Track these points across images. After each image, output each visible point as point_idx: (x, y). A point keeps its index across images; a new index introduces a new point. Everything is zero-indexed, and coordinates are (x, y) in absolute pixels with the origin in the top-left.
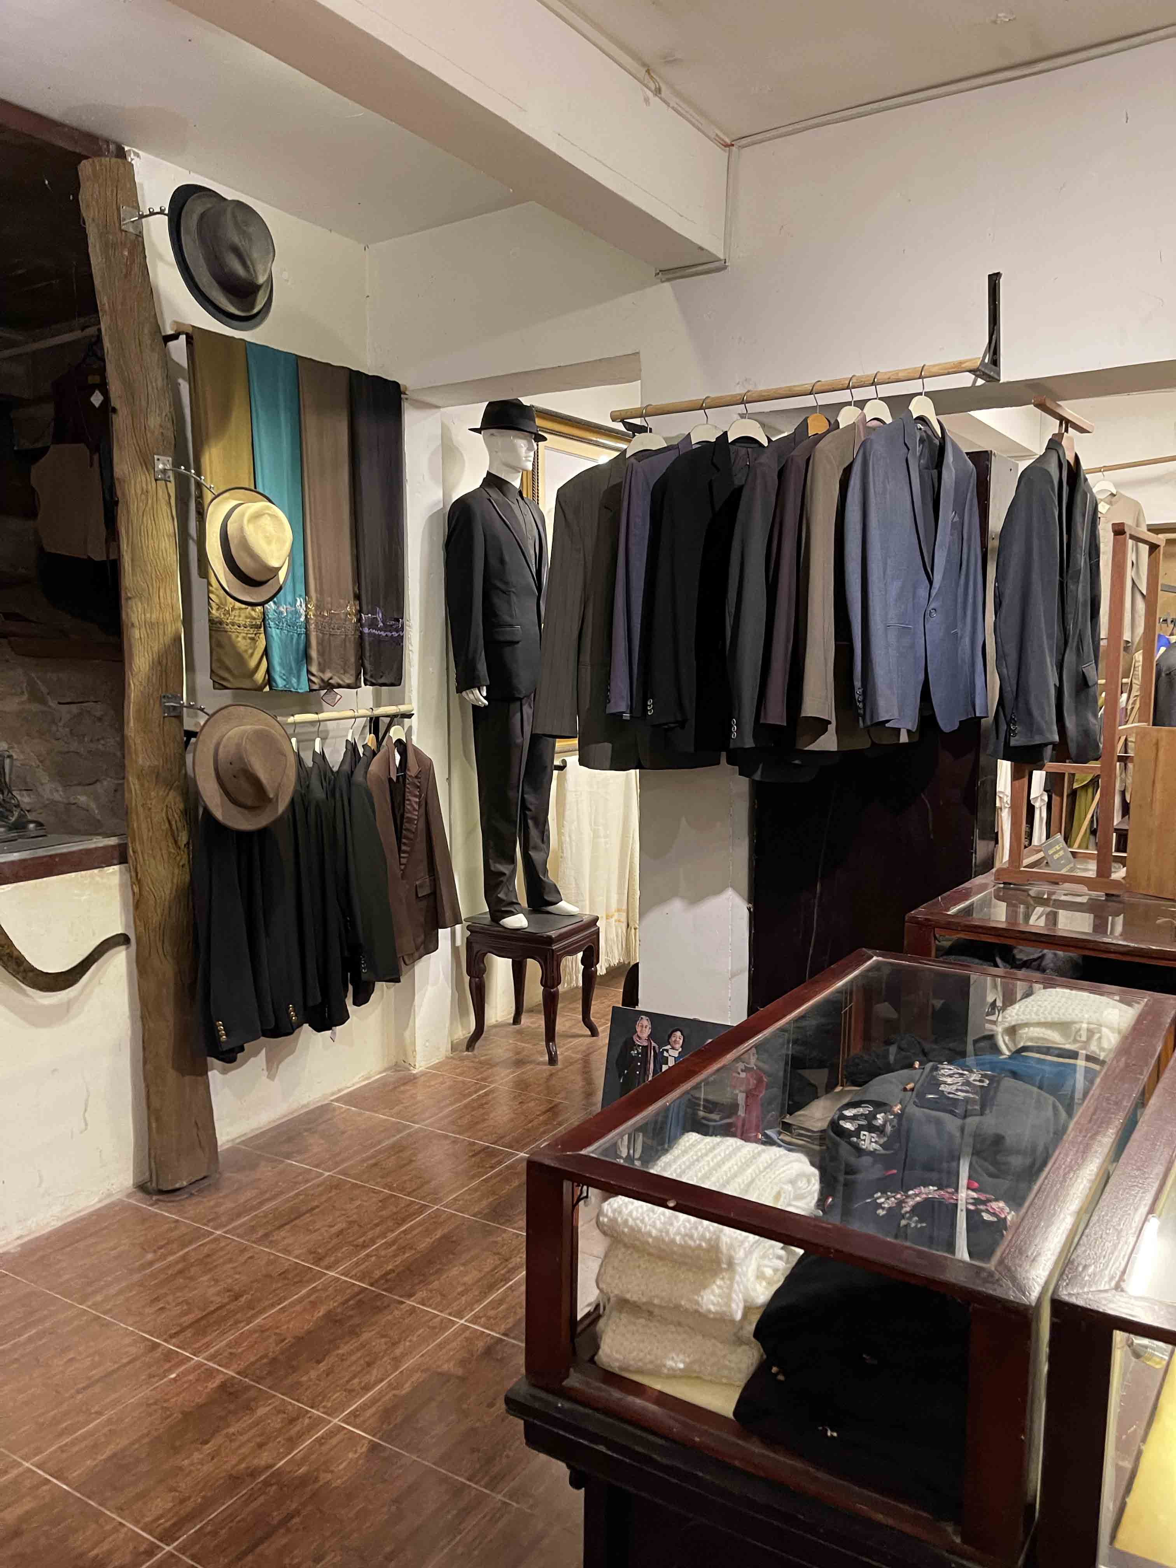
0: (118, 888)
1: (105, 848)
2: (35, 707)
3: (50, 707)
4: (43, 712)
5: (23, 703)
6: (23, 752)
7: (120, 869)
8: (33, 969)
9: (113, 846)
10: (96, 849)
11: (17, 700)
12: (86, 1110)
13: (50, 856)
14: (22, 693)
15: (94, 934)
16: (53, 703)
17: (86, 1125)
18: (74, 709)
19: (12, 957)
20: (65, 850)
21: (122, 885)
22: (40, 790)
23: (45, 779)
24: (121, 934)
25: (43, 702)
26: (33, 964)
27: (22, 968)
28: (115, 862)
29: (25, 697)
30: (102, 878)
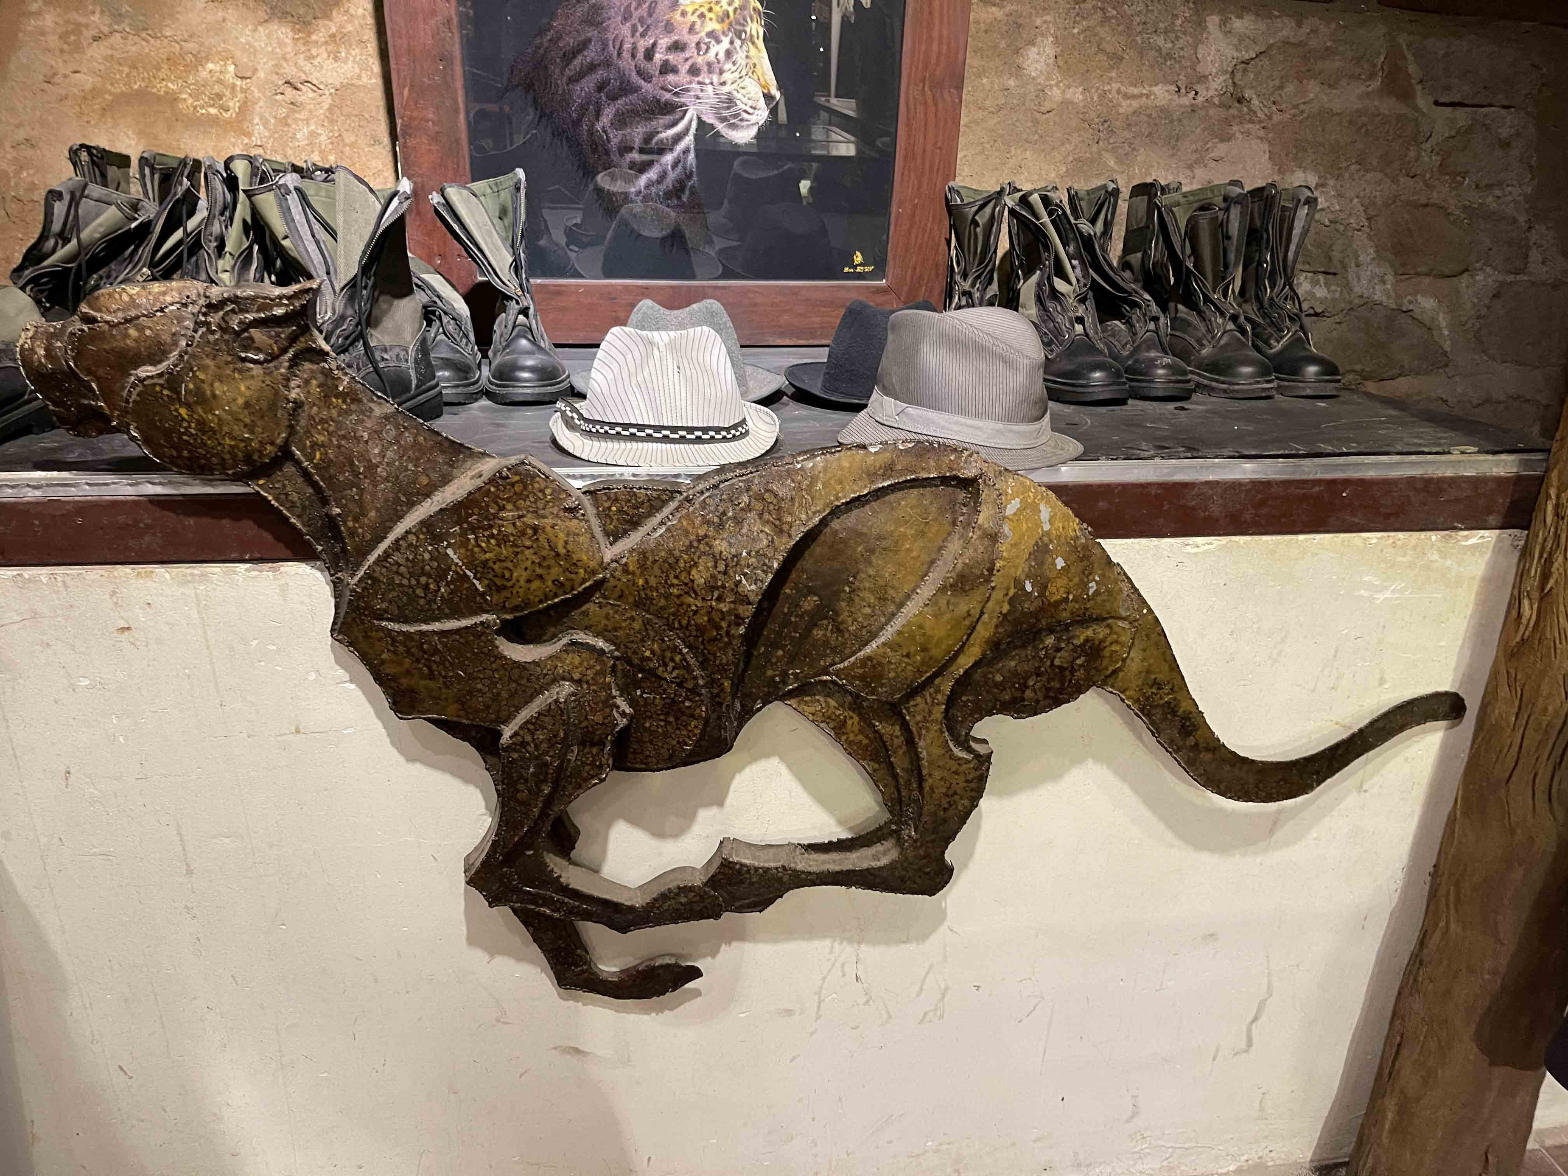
0: (1475, 586)
1: (1476, 482)
2: (1389, 106)
3: (1416, 109)
4: (1399, 117)
5: (1368, 94)
6: (1340, 195)
7: (1499, 540)
8: (1215, 747)
9: (1500, 481)
10: (1454, 481)
11: (1359, 89)
12: (1255, 1019)
13: (1332, 484)
14: (1372, 76)
15: (1382, 682)
16: (1423, 102)
17: (1250, 1043)
18: (1462, 116)
19: (1174, 713)
20: (1371, 474)
21: (1489, 581)
22: (1351, 276)
23: (1368, 254)
24: (1446, 693)
25: (1406, 96)
26: (1218, 733)
27: (1191, 741)
28: (1492, 519)
29: (1376, 84)
30: (1444, 556)
